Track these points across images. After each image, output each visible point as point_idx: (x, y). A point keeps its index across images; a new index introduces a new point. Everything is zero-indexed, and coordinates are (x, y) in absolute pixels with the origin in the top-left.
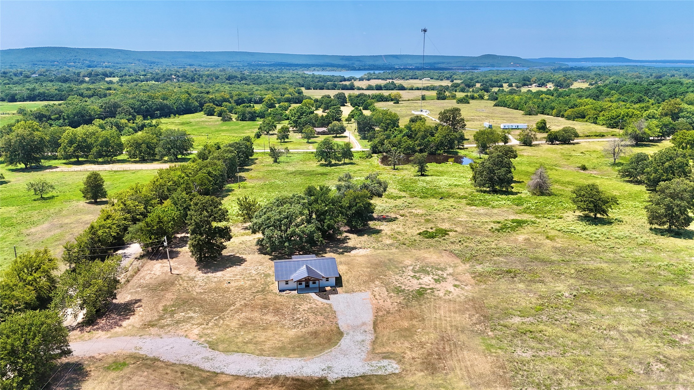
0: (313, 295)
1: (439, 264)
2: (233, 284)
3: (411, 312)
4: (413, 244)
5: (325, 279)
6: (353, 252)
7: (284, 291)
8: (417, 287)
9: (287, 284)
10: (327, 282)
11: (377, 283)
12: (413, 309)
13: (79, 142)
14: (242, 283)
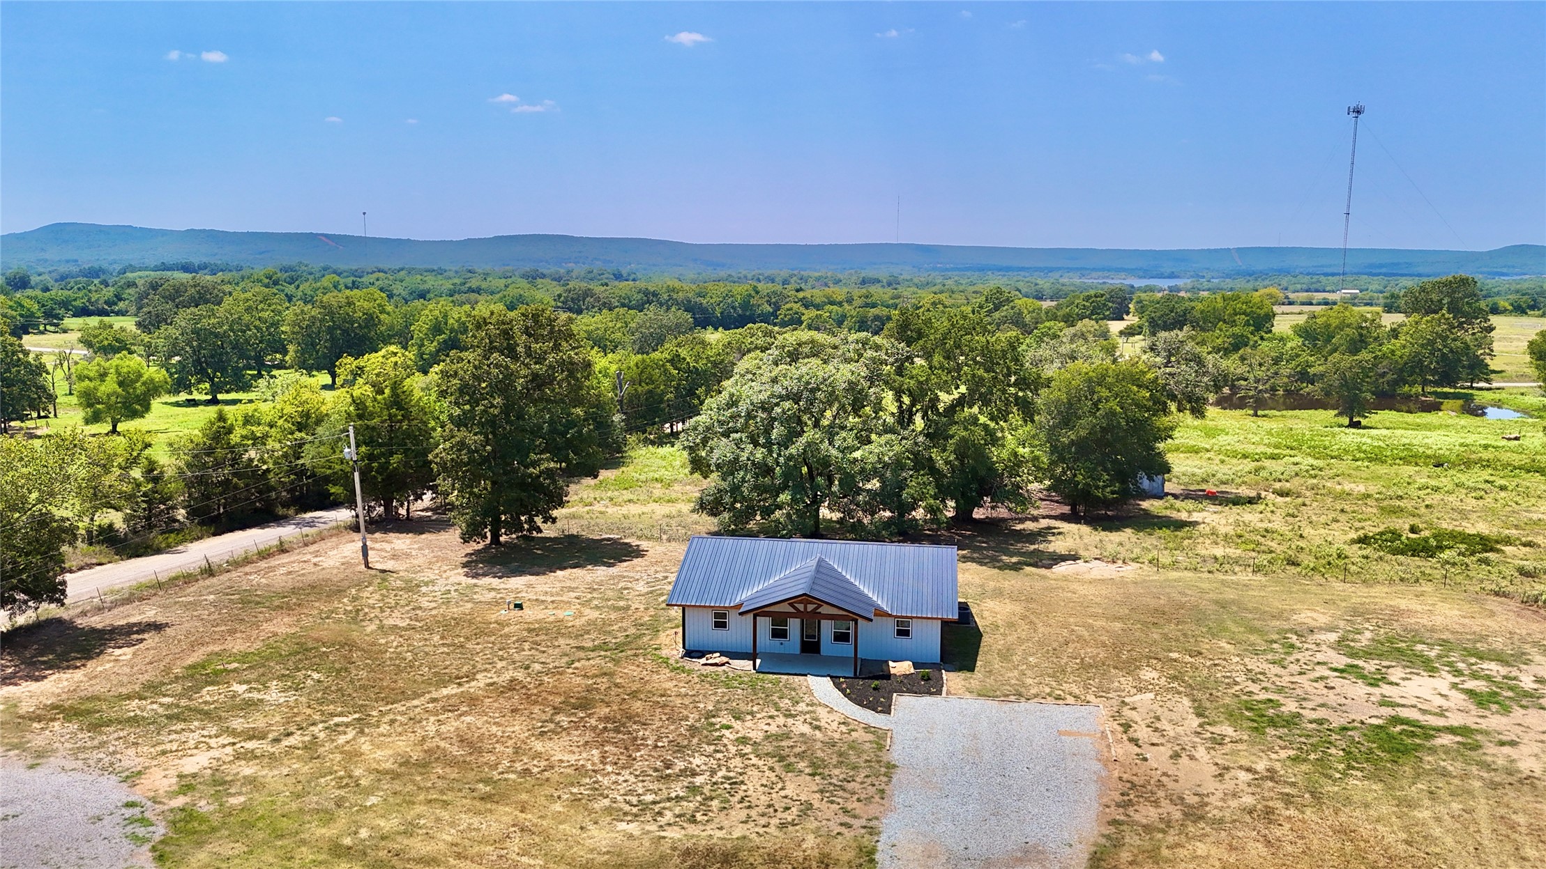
0: (821, 687)
1: (1483, 638)
2: (530, 613)
3: (1344, 832)
5: (890, 627)
6: (1062, 569)
7: (701, 654)
8: (1375, 716)
9: (720, 625)
10: (903, 640)
12: (1358, 821)
14: (568, 614)
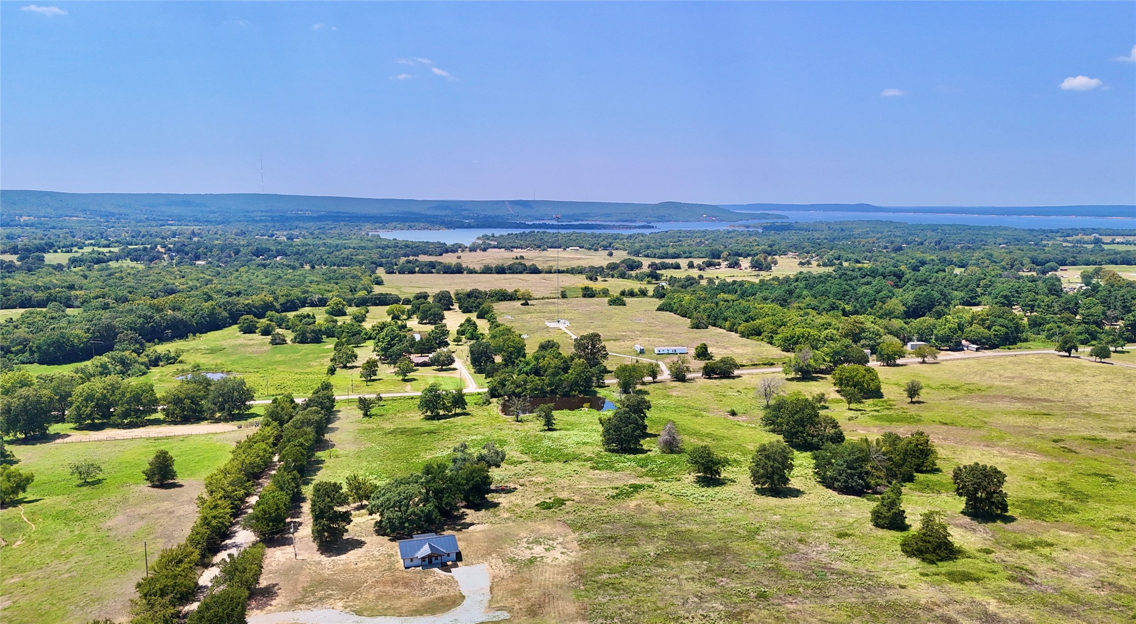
0: (436, 570)
1: (551, 535)
2: (359, 564)
3: (522, 577)
4: (530, 516)
5: (446, 555)
6: (471, 528)
7: (409, 568)
8: (529, 557)
9: (412, 560)
10: (448, 556)
11: (494, 555)
12: (524, 575)
13: (98, 399)
14: (368, 563)
